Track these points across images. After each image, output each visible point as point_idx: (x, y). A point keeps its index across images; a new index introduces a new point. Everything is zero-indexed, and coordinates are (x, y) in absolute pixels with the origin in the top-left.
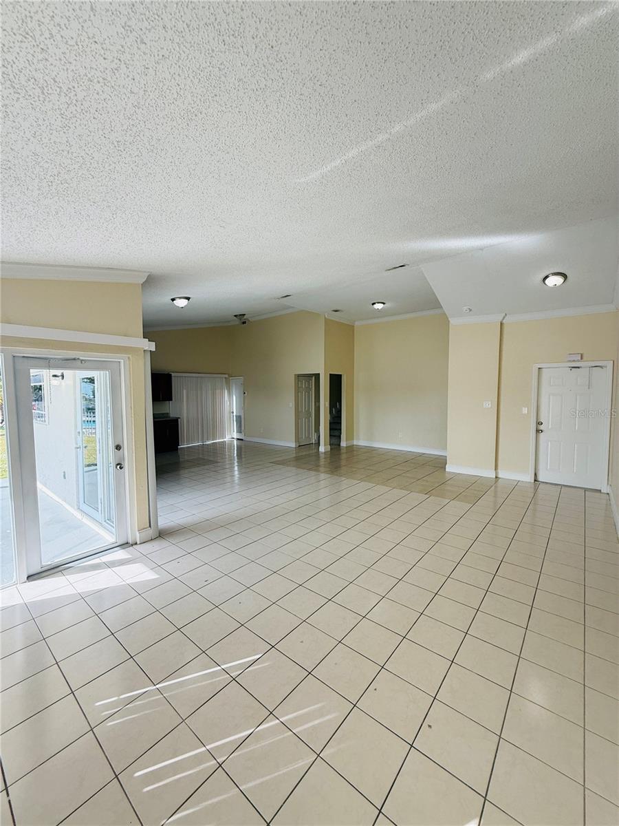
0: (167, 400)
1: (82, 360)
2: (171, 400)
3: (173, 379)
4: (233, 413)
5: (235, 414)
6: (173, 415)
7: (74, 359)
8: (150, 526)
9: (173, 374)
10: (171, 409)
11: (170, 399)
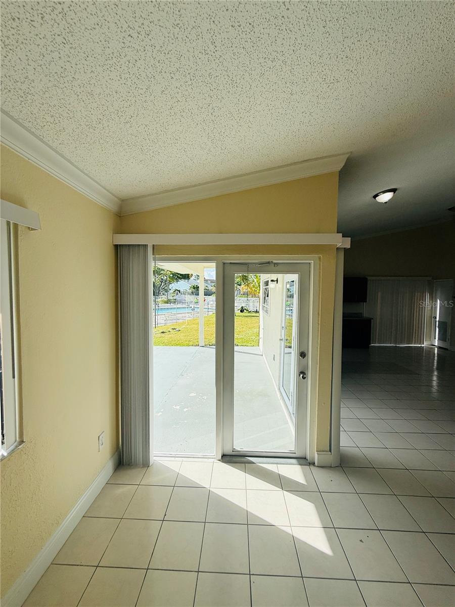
0: (361, 302)
1: (275, 264)
2: (366, 302)
3: (369, 282)
4: (436, 318)
5: (438, 319)
6: (366, 315)
7: (269, 263)
8: (330, 451)
9: (369, 278)
10: (365, 310)
11: (364, 300)
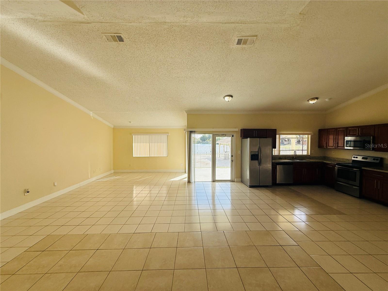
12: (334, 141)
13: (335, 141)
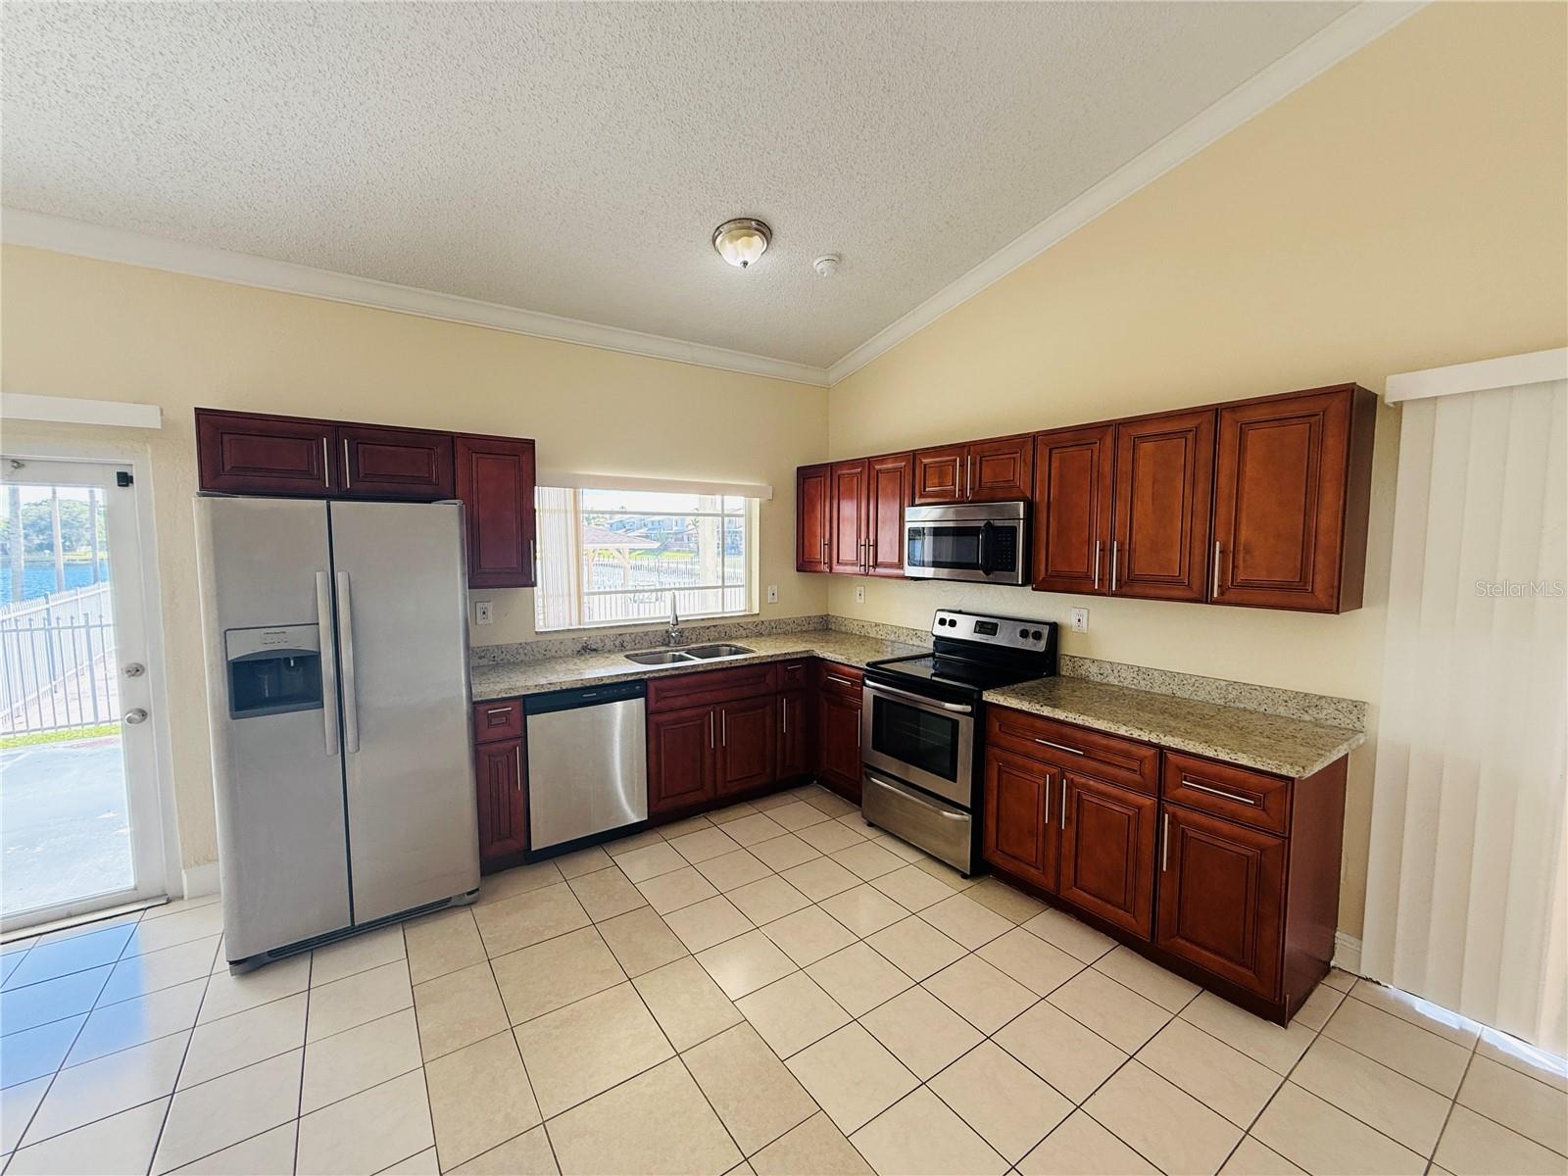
12: (859, 536)
13: (863, 537)
